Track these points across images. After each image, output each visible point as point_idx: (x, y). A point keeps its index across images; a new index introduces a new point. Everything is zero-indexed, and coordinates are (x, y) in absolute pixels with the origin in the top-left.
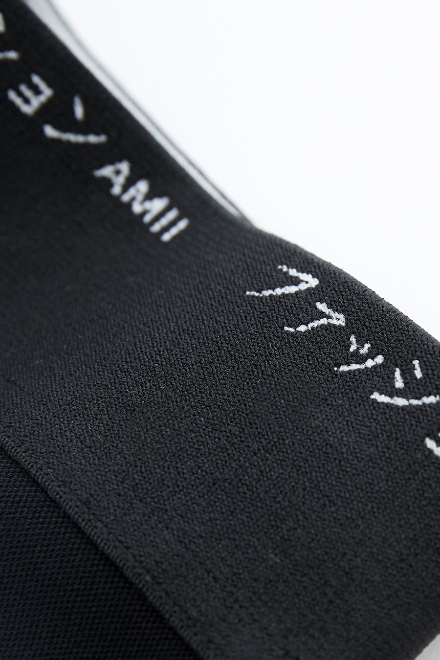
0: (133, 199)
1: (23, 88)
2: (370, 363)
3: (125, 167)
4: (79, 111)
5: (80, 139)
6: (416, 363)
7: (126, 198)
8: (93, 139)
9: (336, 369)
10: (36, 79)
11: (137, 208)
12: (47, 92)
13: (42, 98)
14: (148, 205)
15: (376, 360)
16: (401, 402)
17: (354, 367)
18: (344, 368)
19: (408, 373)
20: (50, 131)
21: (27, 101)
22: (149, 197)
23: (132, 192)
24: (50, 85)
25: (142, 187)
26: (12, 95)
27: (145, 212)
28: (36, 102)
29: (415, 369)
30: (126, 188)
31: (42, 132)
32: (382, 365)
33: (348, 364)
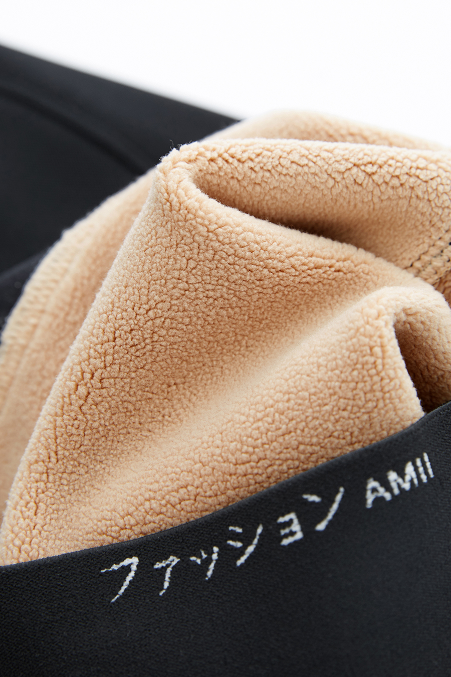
0: (399, 486)
1: (283, 532)
2: (215, 556)
3: (372, 484)
4: (314, 498)
5: (335, 507)
6: (231, 528)
7: (396, 491)
8: (339, 497)
9: (207, 579)
10: (281, 520)
11: (407, 486)
12: (292, 516)
13: (296, 521)
14: (408, 478)
15: (215, 551)
16: (251, 549)
17: (212, 566)
18: (210, 573)
19: (235, 537)
20: (321, 527)
21: (292, 533)
22: (402, 474)
23: (394, 485)
24: (289, 512)
25: (393, 476)
26: (285, 542)
27: (412, 481)
28: (296, 527)
29: (235, 531)
30: (389, 488)
31: (319, 532)
32: (220, 550)
33: (208, 570)
